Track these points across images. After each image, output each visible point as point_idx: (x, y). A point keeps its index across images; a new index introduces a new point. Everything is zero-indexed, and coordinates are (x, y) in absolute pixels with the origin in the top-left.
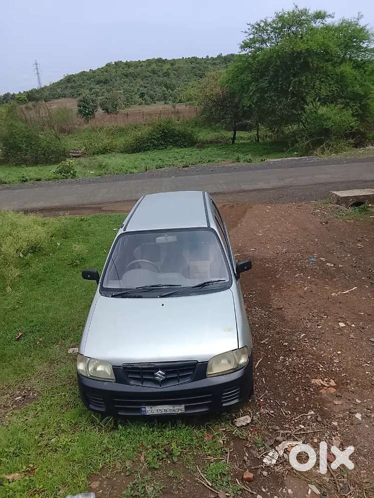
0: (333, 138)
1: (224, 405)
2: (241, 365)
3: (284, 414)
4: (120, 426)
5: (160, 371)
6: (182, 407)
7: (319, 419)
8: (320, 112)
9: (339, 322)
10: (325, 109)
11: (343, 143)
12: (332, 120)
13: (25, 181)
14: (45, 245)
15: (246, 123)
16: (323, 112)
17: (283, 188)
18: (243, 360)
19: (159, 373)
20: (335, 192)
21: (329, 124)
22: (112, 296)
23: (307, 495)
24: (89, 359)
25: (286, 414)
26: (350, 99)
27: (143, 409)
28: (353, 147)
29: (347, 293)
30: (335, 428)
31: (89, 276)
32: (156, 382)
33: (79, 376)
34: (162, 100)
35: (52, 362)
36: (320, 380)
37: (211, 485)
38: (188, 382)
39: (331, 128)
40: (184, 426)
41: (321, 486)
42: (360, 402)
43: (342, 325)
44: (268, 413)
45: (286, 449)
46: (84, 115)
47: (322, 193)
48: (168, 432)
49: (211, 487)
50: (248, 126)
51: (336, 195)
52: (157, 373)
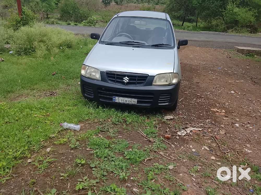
0: (240, 25)
1: (159, 104)
2: (173, 83)
3: (193, 119)
4: (100, 107)
5: (126, 77)
6: (136, 100)
7: (213, 122)
8: (235, 11)
9: (231, 91)
10: (237, 9)
11: (245, 29)
12: (241, 16)
13: (69, 24)
14: (74, 43)
15: (190, 18)
16: (237, 11)
17: (207, 41)
18: (175, 81)
19: (126, 78)
20: (237, 47)
21: (239, 18)
22: (106, 44)
23: (201, 150)
24: (88, 67)
25: (194, 119)
26: (253, 7)
27: (114, 99)
28: (250, 33)
29: (238, 82)
30: (222, 128)
31: (94, 37)
32: (123, 83)
33: (82, 76)
34: (147, 2)
35: (68, 85)
36: (216, 109)
37: (146, 135)
38: (141, 86)
39: (239, 20)
40: (135, 113)
41: (210, 147)
42: (239, 120)
43: (233, 92)
44: (183, 117)
45: (192, 131)
46: (105, 3)
47: (229, 46)
48: (126, 114)
49: (146, 136)
50: (191, 20)
51: (237, 48)
52: (124, 78)
